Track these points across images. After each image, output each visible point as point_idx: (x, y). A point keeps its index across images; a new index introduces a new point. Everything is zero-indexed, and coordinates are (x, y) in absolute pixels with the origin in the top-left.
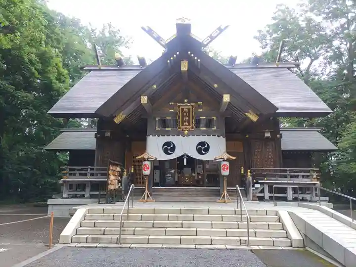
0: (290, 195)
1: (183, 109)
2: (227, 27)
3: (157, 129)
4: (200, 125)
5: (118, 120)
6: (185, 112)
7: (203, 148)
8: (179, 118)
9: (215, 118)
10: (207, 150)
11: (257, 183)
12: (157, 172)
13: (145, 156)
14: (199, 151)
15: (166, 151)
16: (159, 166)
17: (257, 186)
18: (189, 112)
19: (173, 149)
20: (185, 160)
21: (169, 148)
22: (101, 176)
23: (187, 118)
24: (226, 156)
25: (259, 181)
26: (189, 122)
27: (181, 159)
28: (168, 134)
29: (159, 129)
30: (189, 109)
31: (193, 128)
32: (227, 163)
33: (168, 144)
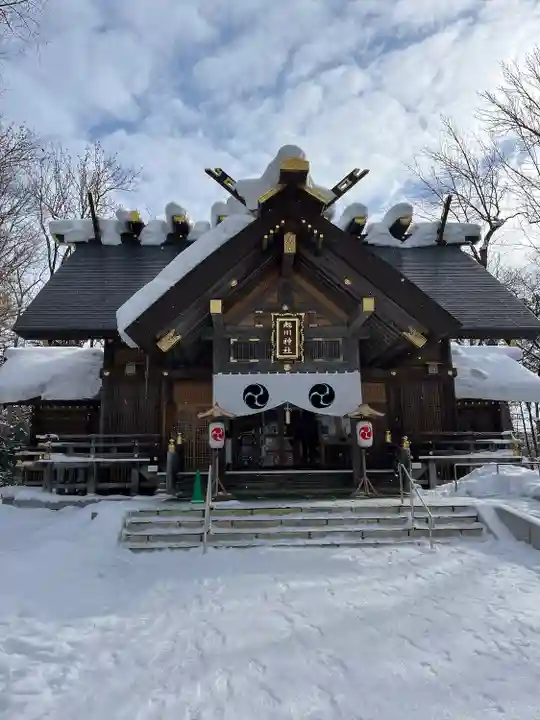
1: (282, 323)
2: (365, 172)
3: (232, 360)
5: (168, 341)
6: (287, 329)
7: (322, 395)
8: (275, 340)
9: (340, 340)
10: (330, 398)
11: (416, 460)
13: (214, 412)
14: (315, 402)
15: (250, 402)
17: (417, 465)
19: (264, 399)
20: (288, 414)
22: (118, 451)
23: (290, 341)
24: (367, 411)
25: (420, 457)
29: (235, 361)
30: (294, 323)
31: (300, 358)
32: (369, 425)
33: (254, 388)
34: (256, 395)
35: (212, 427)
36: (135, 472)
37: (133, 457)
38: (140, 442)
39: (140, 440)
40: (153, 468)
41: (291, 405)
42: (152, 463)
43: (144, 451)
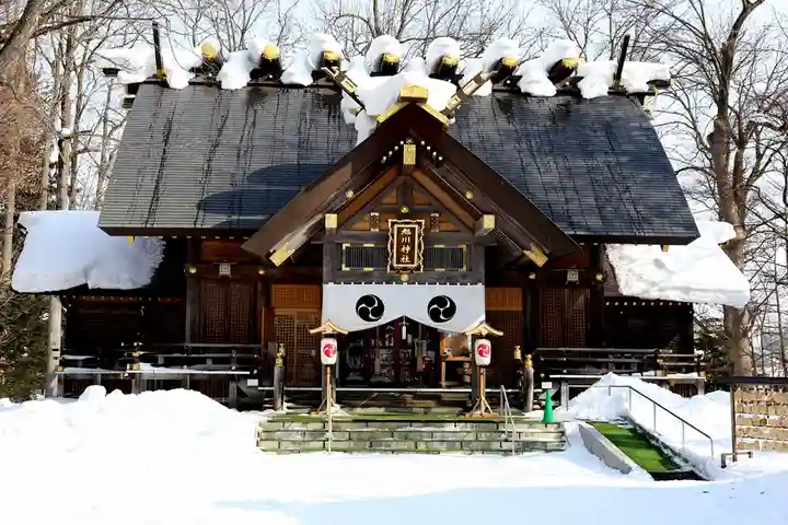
1: (400, 230)
3: (344, 268)
5: (278, 260)
6: (405, 236)
7: (442, 308)
8: (392, 248)
9: (464, 247)
10: (450, 312)
11: (547, 379)
13: (326, 328)
14: (434, 315)
15: (363, 314)
17: (546, 385)
18: (413, 236)
19: (379, 311)
20: (404, 329)
22: (214, 363)
23: (408, 248)
24: (485, 329)
25: (552, 377)
26: (411, 255)
28: (368, 279)
29: (348, 269)
30: (413, 230)
31: (418, 268)
32: (487, 343)
33: (368, 300)
34: (370, 307)
35: (324, 342)
36: (233, 386)
37: (230, 369)
38: (237, 353)
39: (238, 350)
40: (253, 382)
41: (408, 320)
42: (252, 376)
43: (243, 363)
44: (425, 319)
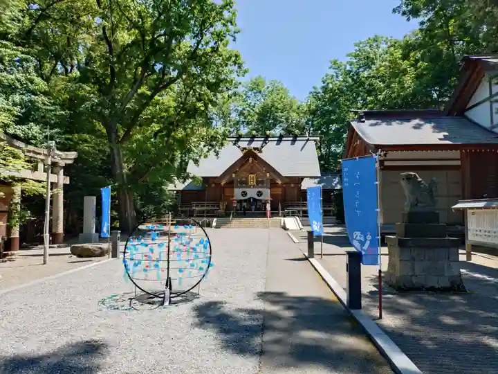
0: (301, 214)
1: (250, 176)
4: (259, 183)
5: (222, 184)
7: (260, 194)
8: (249, 180)
10: (261, 194)
12: (239, 204)
13: (234, 198)
14: (258, 195)
15: (243, 195)
16: (240, 202)
18: (253, 178)
19: (246, 195)
21: (244, 194)
22: (211, 206)
24: (270, 198)
26: (253, 182)
27: (250, 198)
28: (244, 187)
29: (239, 185)
31: (255, 185)
33: (244, 192)
36: (215, 211)
37: (215, 208)
44: (256, 197)
